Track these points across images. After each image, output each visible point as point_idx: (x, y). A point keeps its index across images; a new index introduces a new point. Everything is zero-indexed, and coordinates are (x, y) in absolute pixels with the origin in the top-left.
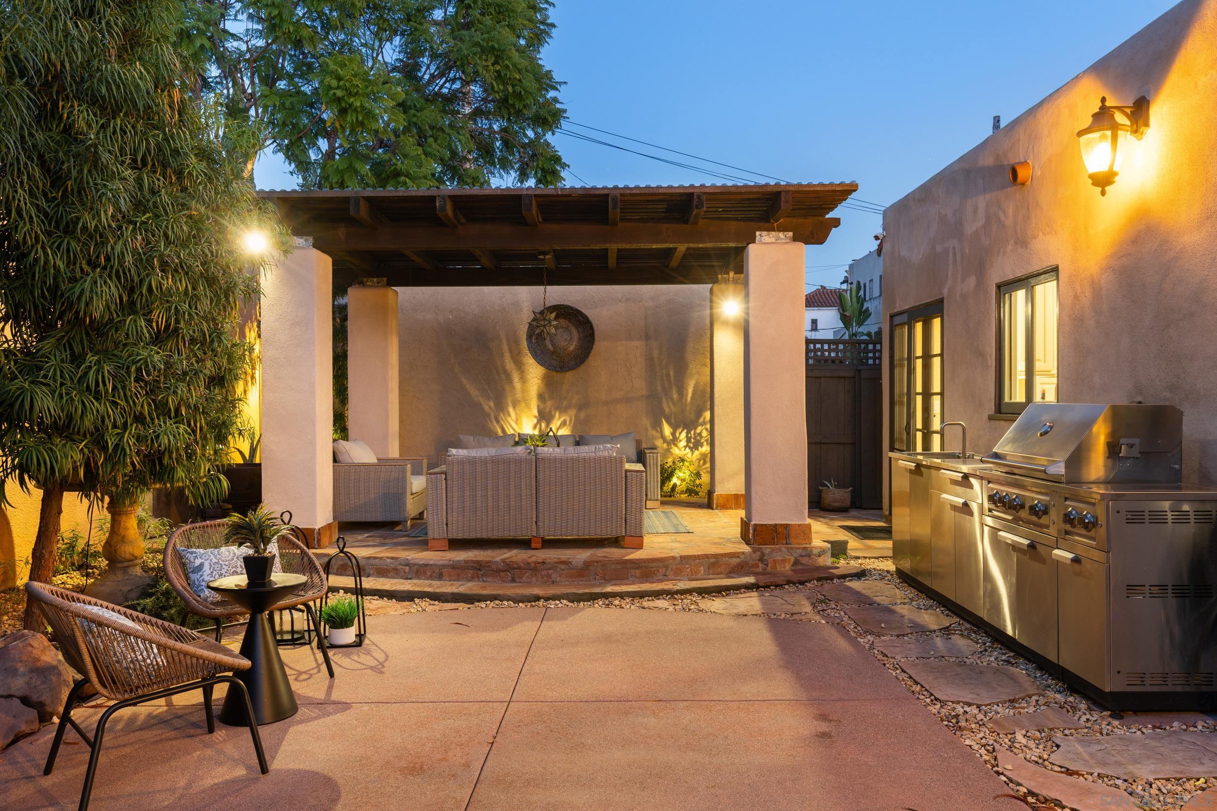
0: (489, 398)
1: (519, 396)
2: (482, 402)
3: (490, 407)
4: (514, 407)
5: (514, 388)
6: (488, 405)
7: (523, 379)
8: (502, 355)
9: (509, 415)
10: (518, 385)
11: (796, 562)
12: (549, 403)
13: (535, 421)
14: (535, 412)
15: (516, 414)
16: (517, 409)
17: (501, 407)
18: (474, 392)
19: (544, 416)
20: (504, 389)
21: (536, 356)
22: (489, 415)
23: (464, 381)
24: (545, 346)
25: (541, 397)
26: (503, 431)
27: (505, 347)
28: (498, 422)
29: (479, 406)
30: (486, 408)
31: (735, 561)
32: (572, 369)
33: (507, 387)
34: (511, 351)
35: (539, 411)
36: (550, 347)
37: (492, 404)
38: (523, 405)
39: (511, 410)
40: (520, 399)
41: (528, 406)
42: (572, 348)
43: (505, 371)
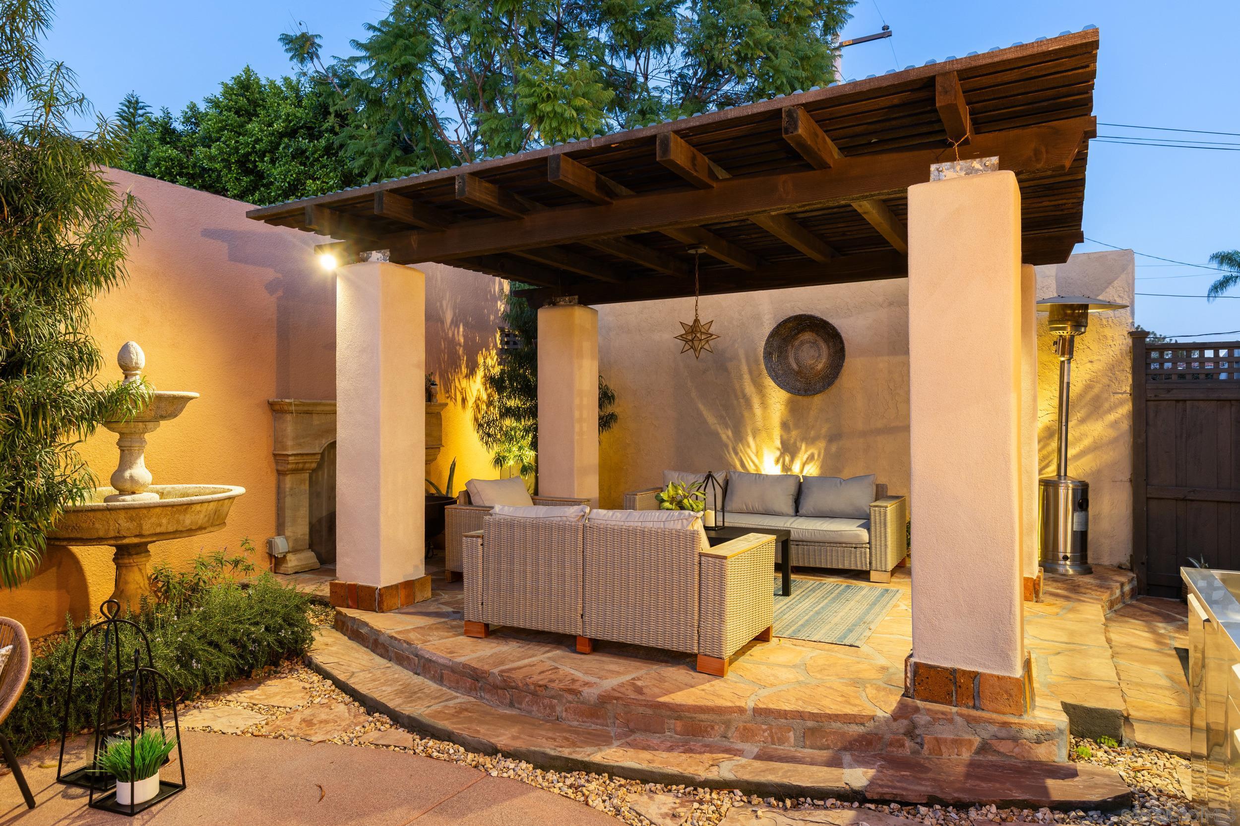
0: (727, 426)
1: (759, 424)
2: (720, 431)
3: (728, 437)
4: (754, 437)
5: (754, 415)
6: (726, 435)
7: (764, 404)
8: (740, 377)
9: (749, 446)
10: (758, 411)
11: (984, 748)
12: (794, 433)
13: (778, 453)
14: (778, 443)
15: (757, 446)
16: (758, 439)
17: (739, 436)
18: (711, 419)
19: (788, 449)
20: (742, 416)
21: (775, 378)
22: (726, 446)
23: (701, 407)
24: (789, 365)
25: (785, 426)
26: (743, 465)
27: (745, 368)
28: (736, 454)
29: (716, 435)
30: (724, 437)
31: (855, 730)
32: (819, 392)
33: (746, 414)
34: (751, 372)
35: (782, 443)
36: (795, 366)
37: (730, 433)
38: (764, 434)
39: (750, 440)
40: (760, 428)
41: (770, 437)
42: (820, 366)
43: (744, 396)
